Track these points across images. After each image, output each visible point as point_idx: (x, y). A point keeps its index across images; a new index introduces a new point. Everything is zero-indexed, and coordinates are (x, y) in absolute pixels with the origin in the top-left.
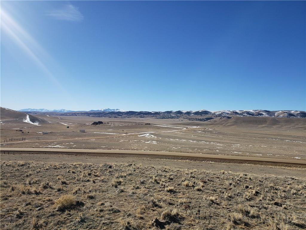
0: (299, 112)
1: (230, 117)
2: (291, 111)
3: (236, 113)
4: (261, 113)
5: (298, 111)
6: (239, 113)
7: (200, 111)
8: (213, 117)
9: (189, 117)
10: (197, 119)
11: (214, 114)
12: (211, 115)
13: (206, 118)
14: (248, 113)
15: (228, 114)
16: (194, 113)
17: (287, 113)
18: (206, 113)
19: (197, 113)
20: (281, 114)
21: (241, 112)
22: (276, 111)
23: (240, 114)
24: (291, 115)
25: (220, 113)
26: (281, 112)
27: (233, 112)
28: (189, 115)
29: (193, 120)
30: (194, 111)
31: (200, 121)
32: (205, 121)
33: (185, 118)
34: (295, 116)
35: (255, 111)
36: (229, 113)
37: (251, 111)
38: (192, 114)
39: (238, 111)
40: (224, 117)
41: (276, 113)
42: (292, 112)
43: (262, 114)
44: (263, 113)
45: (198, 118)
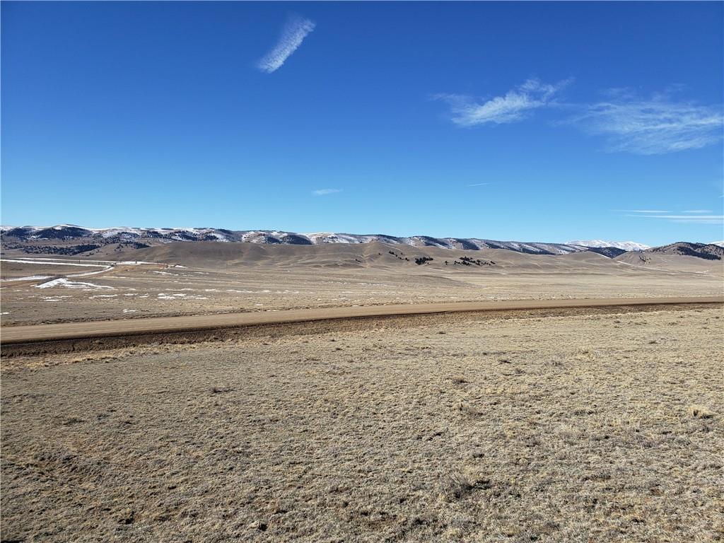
0: (286, 234)
1: (143, 243)
2: (272, 232)
3: (156, 234)
4: (213, 234)
5: (284, 233)
6: (163, 233)
7: (57, 228)
8: (97, 244)
9: (24, 243)
10: (50, 251)
11: (99, 235)
12: (91, 239)
13: (78, 247)
14: (184, 234)
15: (135, 235)
16: (38, 233)
17: (264, 235)
18: (75, 232)
19: (48, 233)
20: (255, 237)
21: (168, 232)
22: (244, 232)
23: (165, 237)
24: (272, 240)
25: (116, 233)
26: (253, 233)
27: (148, 232)
28: (22, 239)
29: (37, 253)
30: (39, 226)
31: (61, 254)
32: (75, 253)
33: (11, 248)
34: (280, 242)
35: (199, 229)
36: (139, 233)
37: (191, 230)
38: (32, 234)
39: (159, 230)
40: (127, 243)
41: (244, 236)
42: (274, 234)
43: (215, 237)
44: (218, 236)
45: (53, 246)
